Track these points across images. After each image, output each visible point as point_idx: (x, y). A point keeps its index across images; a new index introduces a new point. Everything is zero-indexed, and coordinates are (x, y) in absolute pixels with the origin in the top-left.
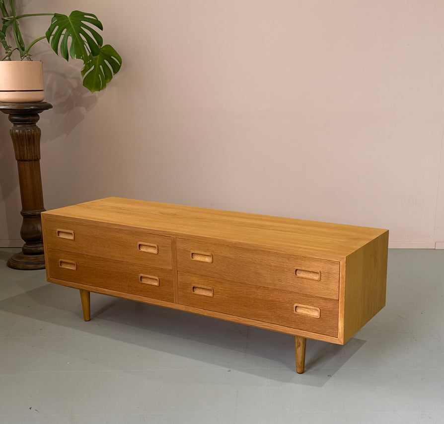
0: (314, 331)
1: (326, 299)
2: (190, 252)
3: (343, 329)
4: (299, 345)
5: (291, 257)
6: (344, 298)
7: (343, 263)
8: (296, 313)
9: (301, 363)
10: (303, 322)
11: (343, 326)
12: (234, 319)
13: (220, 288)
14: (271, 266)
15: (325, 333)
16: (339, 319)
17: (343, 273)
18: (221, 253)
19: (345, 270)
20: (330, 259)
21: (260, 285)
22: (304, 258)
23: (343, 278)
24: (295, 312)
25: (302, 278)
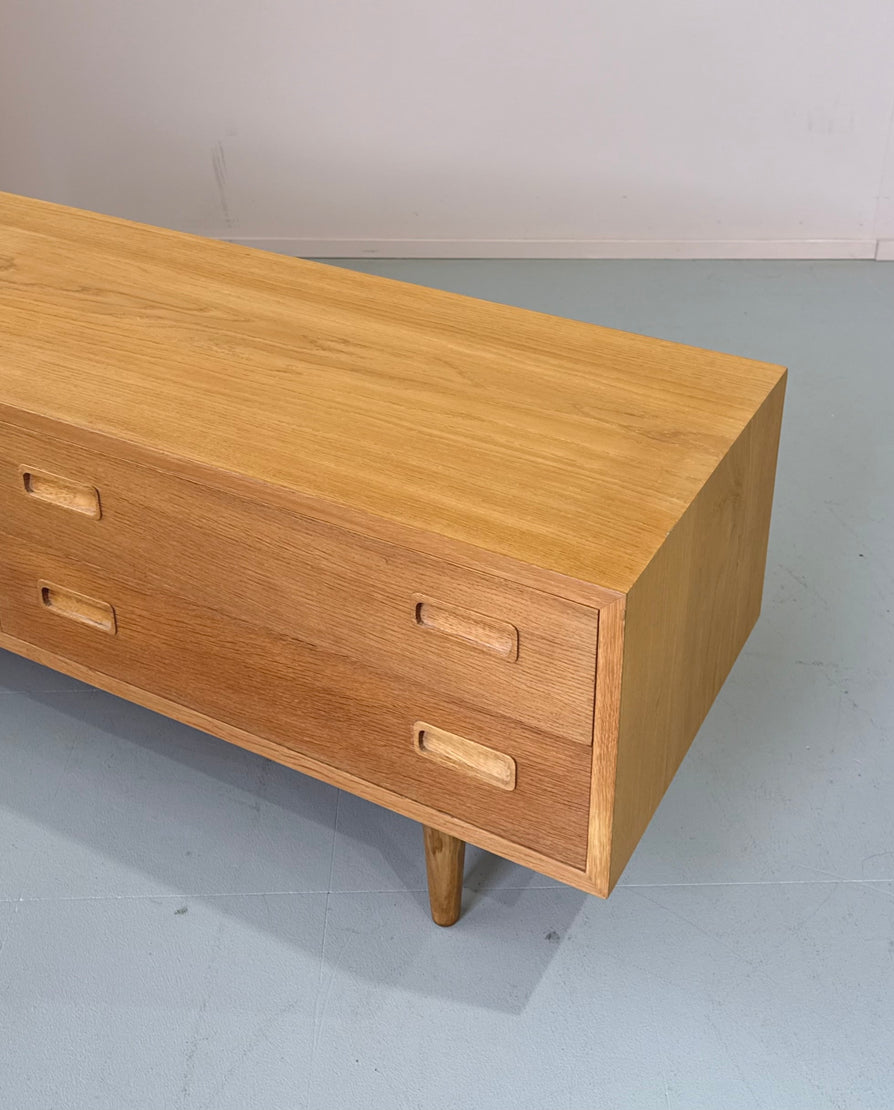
0: (488, 828)
1: (538, 731)
2: (17, 466)
3: (608, 848)
4: (436, 844)
5: (397, 551)
6: (613, 744)
7: (612, 615)
8: (424, 754)
9: (448, 897)
10: (448, 786)
11: (606, 840)
12: (194, 720)
13: (138, 612)
14: (321, 571)
15: (536, 846)
16: (593, 811)
17: (612, 654)
18: (130, 490)
19: (620, 642)
20: (556, 591)
21: (279, 628)
22: (449, 567)
23: (610, 672)
24: (417, 749)
25: (445, 637)
